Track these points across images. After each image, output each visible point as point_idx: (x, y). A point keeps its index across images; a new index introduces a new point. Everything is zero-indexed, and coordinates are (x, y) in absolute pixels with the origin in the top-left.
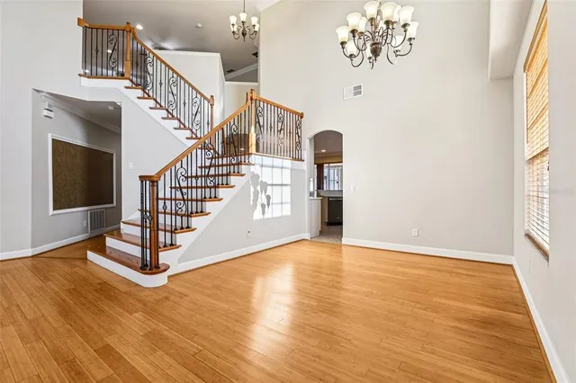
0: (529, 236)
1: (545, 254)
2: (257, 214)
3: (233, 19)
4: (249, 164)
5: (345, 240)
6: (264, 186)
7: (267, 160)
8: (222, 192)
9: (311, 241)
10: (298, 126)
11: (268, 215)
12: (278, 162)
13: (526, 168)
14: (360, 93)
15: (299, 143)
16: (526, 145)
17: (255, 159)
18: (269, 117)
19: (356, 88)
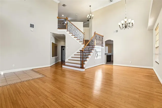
0: (156, 62)
1: (158, 64)
2: (96, 58)
3: (88, 15)
4: (95, 48)
5: (114, 64)
6: (97, 52)
7: (97, 46)
8: (91, 53)
9: (105, 65)
10: (102, 39)
11: (97, 58)
12: (99, 47)
13: (155, 49)
14: (118, 32)
15: (102, 43)
16: (155, 45)
17: (96, 46)
18: (98, 37)
19: (116, 31)
